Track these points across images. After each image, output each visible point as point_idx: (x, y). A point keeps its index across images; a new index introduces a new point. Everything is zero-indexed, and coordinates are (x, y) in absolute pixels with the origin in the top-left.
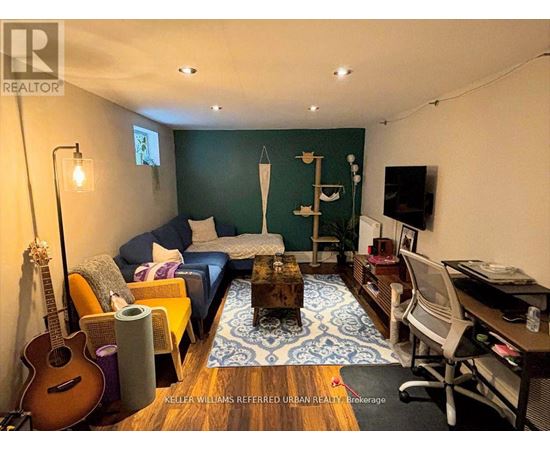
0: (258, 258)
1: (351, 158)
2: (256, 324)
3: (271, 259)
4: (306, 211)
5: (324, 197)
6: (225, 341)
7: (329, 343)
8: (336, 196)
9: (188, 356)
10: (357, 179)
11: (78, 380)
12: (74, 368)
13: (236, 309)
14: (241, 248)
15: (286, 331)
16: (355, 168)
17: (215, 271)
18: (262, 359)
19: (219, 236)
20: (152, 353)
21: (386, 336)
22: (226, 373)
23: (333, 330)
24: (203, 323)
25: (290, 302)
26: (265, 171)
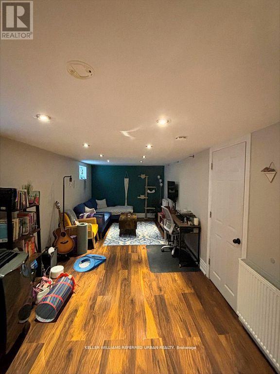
0: (122, 214)
1: (159, 177)
2: (120, 235)
3: (127, 214)
4: (142, 197)
5: (149, 191)
6: (109, 240)
7: (145, 240)
8: (154, 191)
9: (97, 243)
10: (161, 184)
11: (67, 241)
12: (66, 238)
13: (113, 232)
14: (116, 210)
15: (130, 237)
16: (161, 181)
17: (106, 217)
18: (121, 243)
19: (108, 206)
20: (87, 238)
21: (163, 238)
22: (109, 247)
23: (147, 237)
24: (102, 234)
25: (132, 227)
26: (126, 181)
